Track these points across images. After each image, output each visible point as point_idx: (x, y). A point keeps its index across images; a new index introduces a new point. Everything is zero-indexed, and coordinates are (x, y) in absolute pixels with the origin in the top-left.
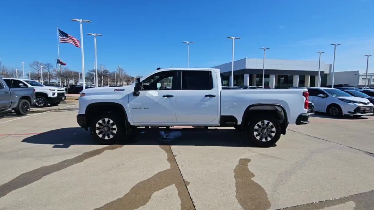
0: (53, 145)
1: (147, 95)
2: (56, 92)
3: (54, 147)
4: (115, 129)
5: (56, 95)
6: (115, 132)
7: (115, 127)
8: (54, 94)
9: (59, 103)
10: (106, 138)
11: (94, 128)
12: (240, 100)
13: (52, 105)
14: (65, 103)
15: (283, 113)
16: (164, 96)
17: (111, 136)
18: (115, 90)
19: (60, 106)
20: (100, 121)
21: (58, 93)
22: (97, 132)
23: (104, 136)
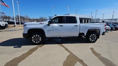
0: (13, 46)
1: (53, 25)
2: (4, 24)
3: (14, 47)
4: (40, 39)
5: (4, 25)
6: (40, 40)
7: (40, 38)
8: (3, 25)
9: (5, 28)
10: (37, 42)
11: (32, 39)
12: (86, 27)
13: (3, 29)
14: (9, 28)
15: (98, 32)
16: (60, 26)
17: (39, 42)
18: (40, 23)
19: (6, 29)
20: (34, 36)
21: (5, 24)
22: (33, 40)
23: (36, 42)
